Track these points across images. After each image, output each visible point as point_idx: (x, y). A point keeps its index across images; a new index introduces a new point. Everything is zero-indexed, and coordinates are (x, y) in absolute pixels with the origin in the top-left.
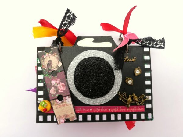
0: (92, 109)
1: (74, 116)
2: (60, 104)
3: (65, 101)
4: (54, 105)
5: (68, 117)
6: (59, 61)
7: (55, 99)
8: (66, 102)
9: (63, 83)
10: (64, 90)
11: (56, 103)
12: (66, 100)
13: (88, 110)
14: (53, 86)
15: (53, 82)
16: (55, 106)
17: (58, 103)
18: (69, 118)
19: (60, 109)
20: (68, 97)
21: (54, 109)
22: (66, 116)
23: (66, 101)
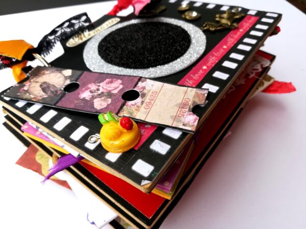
0: (205, 65)
1: (196, 93)
2: (142, 102)
3: (145, 91)
4: (135, 114)
5: (190, 103)
6: (61, 71)
7: (124, 104)
8: (149, 91)
9: (105, 82)
10: (122, 84)
11: (133, 108)
12: (144, 88)
13: (201, 72)
14: (93, 98)
15: (86, 95)
16: (139, 113)
17: (139, 104)
18: (194, 102)
19: (156, 108)
20: (142, 82)
21: (143, 119)
22: (183, 106)
23: (147, 88)
